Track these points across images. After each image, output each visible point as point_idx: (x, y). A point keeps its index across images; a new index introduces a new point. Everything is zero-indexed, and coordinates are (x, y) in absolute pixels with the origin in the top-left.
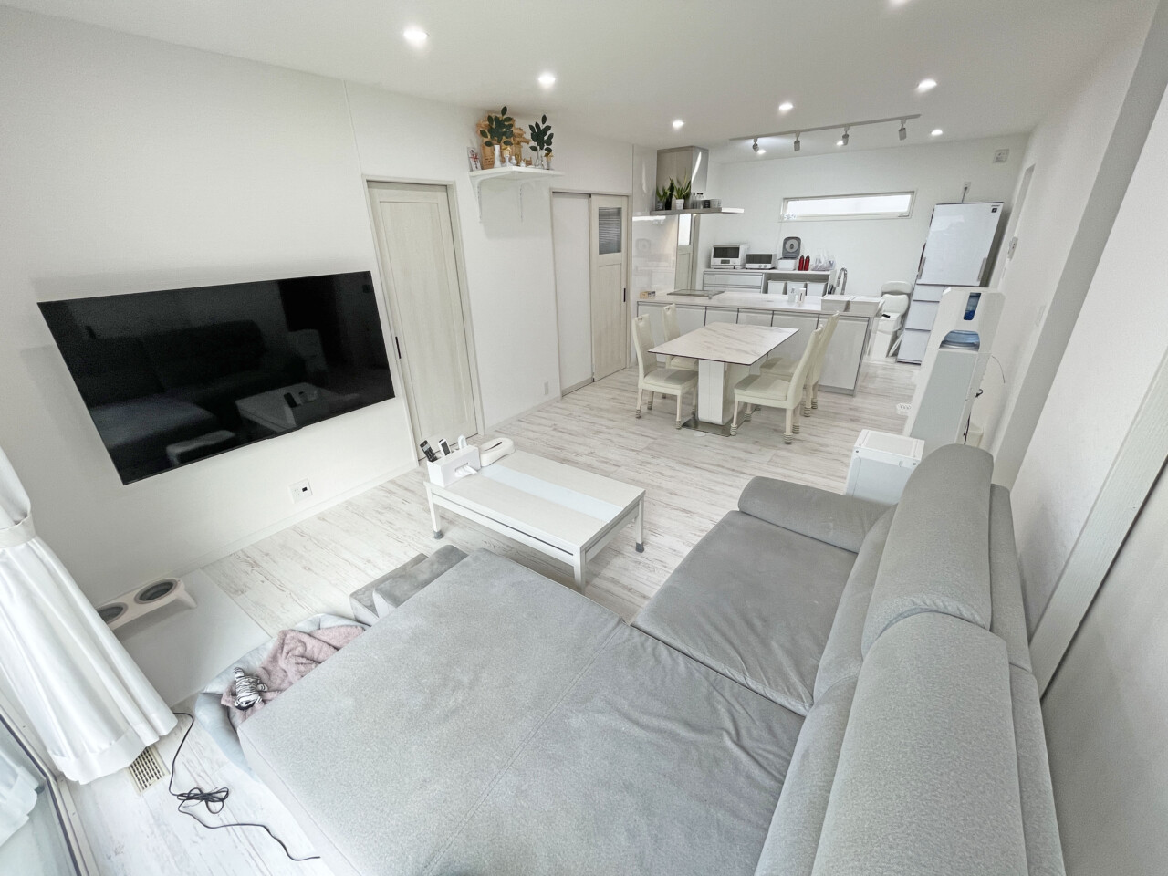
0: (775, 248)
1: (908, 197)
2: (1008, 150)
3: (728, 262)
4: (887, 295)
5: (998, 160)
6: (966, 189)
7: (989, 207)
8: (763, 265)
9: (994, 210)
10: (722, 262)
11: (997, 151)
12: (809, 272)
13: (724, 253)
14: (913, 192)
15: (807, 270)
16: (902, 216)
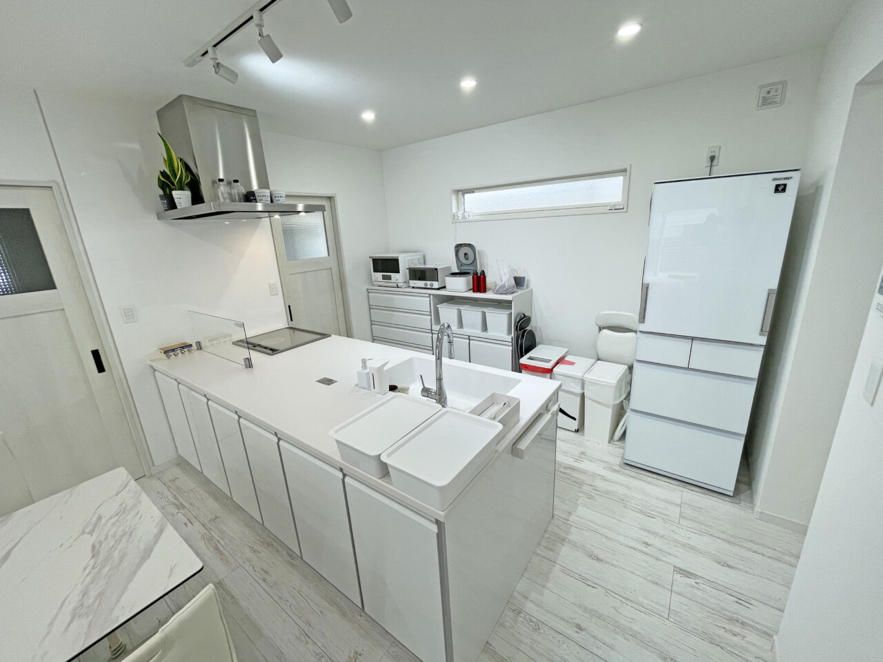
0: (444, 258)
1: (618, 181)
2: (784, 83)
3: (389, 278)
4: (605, 331)
5: (766, 102)
6: (712, 158)
7: (769, 182)
8: (429, 283)
9: (780, 189)
10: (384, 278)
11: (762, 87)
12: (488, 295)
13: (386, 265)
14: (625, 170)
15: (485, 291)
16: (615, 209)
